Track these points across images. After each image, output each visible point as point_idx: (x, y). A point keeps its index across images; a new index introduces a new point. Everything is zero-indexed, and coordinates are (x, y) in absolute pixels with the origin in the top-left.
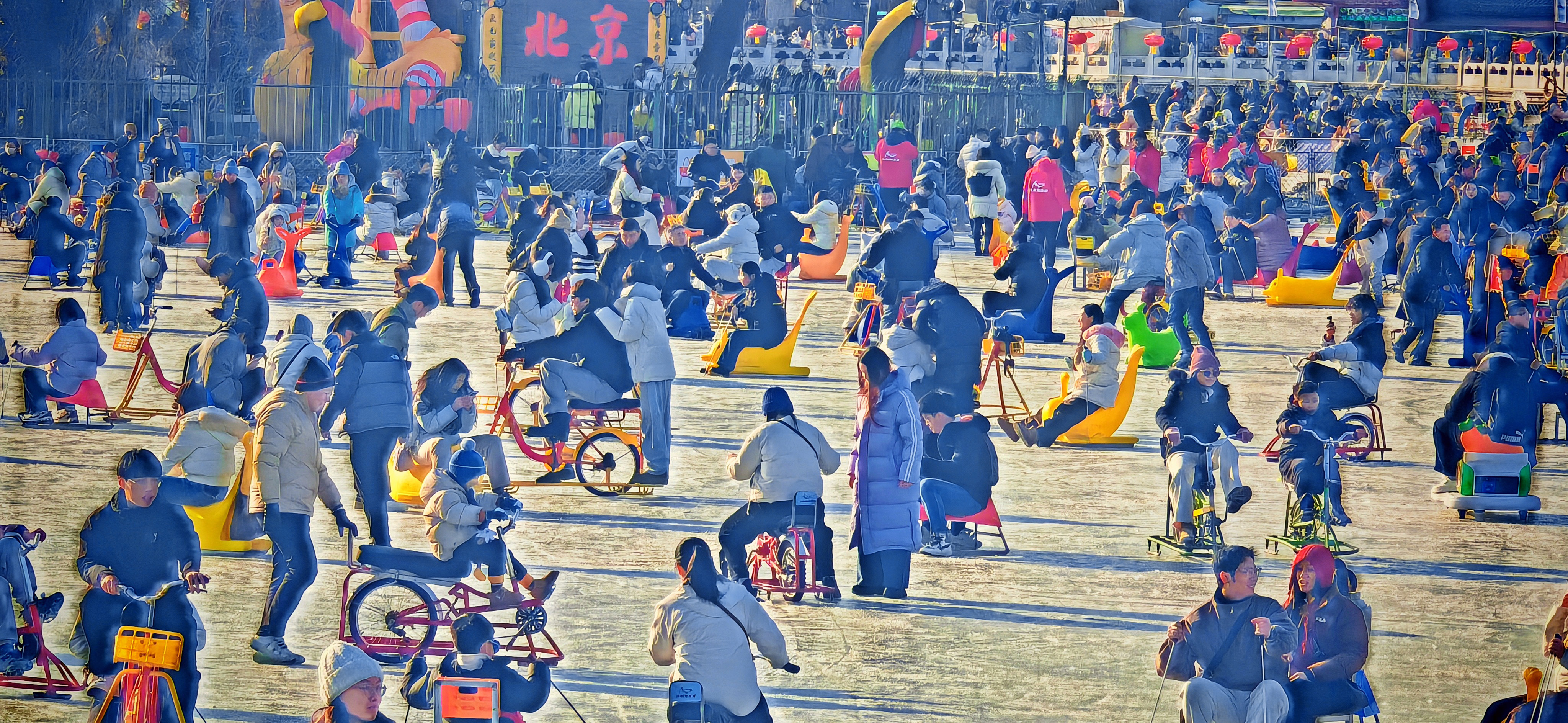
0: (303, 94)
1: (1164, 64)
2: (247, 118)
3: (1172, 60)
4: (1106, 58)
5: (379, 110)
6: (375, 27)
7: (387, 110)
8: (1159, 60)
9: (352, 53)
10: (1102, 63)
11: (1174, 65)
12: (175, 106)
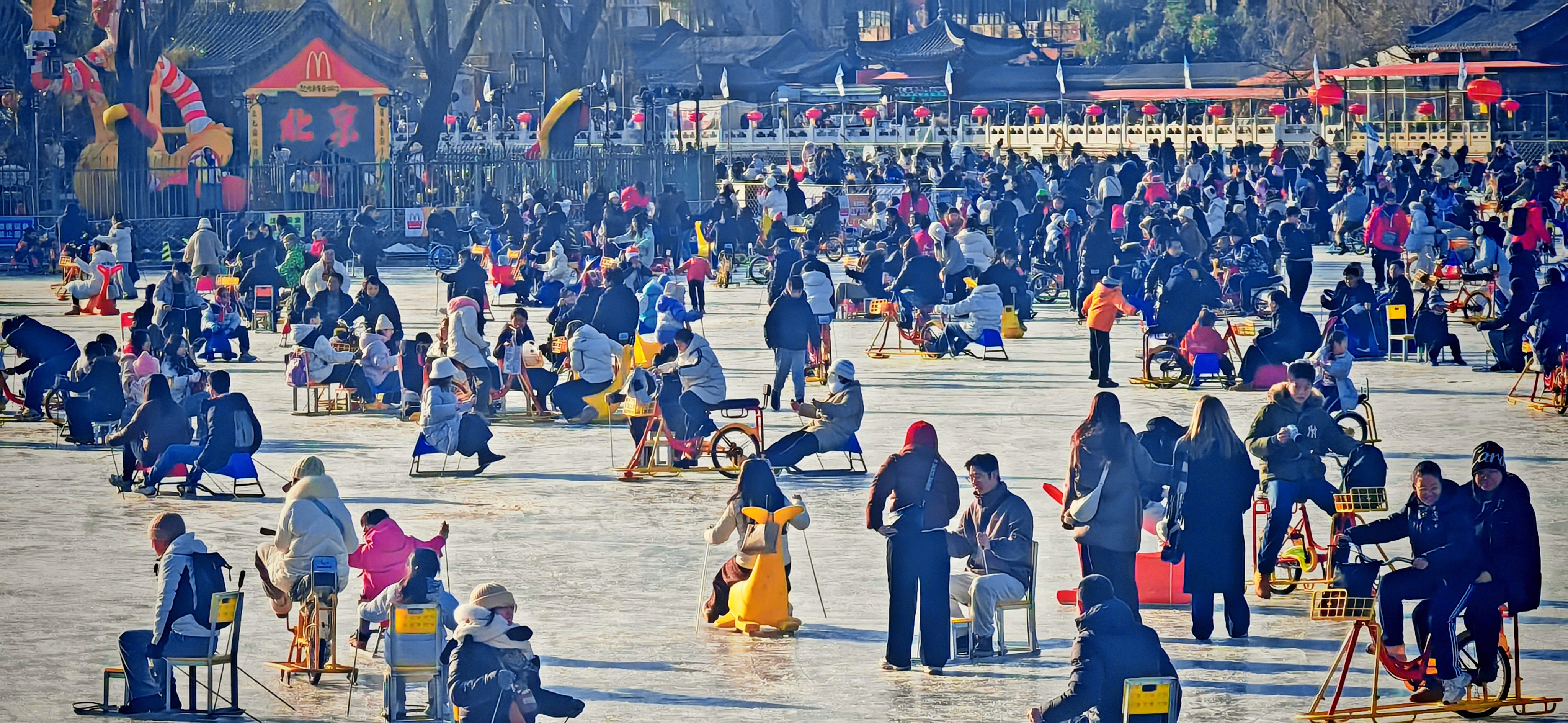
0: (114, 176)
1: (761, 135)
2: (70, 196)
3: (766, 132)
4: (717, 132)
5: (172, 187)
6: (165, 122)
7: (179, 186)
8: (757, 132)
9: (150, 143)
10: (714, 136)
11: (769, 135)
12: (14, 189)
